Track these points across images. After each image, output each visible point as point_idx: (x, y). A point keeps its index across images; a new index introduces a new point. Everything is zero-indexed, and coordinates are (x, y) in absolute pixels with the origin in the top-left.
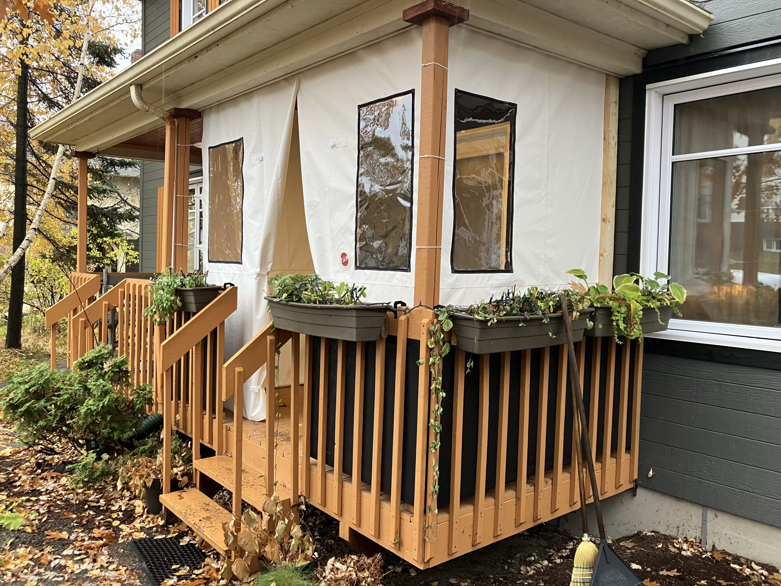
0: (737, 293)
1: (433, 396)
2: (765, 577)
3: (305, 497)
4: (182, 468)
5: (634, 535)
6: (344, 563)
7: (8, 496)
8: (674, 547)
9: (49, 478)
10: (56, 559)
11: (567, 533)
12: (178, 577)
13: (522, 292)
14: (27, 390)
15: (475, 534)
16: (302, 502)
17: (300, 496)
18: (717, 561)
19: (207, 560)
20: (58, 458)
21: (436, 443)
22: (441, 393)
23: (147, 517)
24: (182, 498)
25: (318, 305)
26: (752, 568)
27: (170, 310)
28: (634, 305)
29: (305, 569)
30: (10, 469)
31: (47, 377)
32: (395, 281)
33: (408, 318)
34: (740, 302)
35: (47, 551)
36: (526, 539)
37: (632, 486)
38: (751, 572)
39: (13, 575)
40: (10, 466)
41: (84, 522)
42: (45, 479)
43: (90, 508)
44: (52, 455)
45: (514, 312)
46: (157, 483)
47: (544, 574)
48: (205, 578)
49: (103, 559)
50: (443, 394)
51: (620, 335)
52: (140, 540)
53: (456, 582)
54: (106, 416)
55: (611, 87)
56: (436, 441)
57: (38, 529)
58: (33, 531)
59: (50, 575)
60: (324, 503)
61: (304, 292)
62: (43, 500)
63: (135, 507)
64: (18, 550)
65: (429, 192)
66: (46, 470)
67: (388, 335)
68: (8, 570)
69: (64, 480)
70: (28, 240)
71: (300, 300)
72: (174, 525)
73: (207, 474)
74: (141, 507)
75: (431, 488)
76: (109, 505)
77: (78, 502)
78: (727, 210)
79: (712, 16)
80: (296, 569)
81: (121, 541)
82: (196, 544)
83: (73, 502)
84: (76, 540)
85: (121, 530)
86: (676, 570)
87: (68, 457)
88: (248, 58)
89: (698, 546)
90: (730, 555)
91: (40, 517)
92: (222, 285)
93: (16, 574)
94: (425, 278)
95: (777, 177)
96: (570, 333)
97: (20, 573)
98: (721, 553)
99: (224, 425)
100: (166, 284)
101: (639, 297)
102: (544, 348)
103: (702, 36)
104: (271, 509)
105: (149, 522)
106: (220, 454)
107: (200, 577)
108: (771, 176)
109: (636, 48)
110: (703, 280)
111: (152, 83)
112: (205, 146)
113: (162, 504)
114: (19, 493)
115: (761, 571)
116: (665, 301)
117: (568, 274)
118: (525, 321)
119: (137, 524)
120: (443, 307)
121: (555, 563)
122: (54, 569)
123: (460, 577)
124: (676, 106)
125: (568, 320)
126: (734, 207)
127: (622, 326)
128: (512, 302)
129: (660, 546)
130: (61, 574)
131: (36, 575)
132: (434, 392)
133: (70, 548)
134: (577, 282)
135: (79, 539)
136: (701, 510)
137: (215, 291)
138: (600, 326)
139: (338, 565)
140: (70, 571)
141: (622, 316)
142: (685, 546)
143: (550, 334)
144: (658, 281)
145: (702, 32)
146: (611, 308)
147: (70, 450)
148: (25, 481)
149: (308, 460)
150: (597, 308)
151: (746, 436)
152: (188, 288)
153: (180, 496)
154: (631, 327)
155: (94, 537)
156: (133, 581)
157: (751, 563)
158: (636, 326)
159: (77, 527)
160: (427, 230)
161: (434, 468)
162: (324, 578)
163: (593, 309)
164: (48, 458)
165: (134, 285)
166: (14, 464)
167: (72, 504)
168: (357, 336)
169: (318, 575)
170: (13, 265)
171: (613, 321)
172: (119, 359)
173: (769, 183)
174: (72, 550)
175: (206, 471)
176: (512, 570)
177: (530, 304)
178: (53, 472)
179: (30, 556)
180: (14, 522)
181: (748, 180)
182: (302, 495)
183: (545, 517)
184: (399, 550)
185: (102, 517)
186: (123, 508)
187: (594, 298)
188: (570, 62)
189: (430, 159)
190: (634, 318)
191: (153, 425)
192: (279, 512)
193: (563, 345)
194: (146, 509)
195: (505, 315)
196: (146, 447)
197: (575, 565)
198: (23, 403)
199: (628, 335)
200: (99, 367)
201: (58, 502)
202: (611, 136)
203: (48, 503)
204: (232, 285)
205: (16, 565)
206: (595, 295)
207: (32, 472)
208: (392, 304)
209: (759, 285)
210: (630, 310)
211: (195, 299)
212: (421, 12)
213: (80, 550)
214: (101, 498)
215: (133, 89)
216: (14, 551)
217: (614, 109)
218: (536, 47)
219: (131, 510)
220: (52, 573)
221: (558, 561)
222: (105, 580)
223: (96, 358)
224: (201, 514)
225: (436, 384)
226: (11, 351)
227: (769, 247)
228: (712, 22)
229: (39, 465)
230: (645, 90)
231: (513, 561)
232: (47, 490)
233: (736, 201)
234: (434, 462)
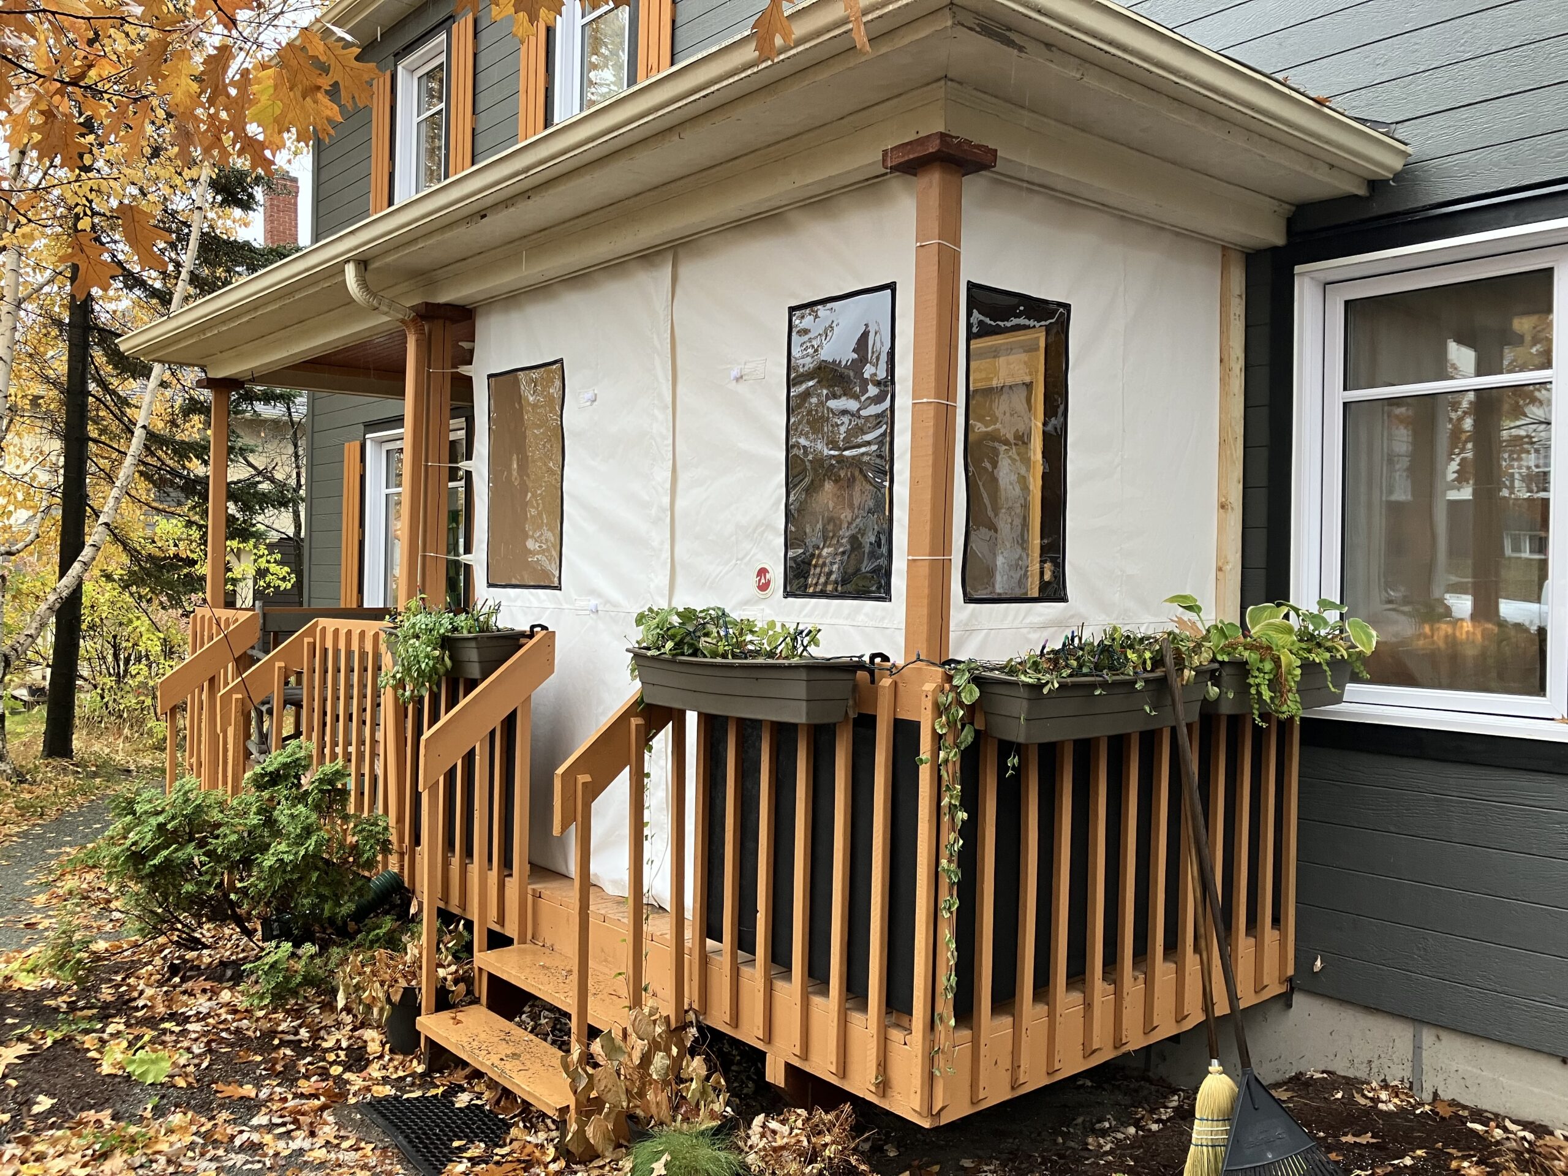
0: (1464, 636)
1: (946, 819)
2: (1529, 1142)
3: (696, 1012)
4: (453, 968)
5: (1291, 1079)
6: (783, 1122)
7: (128, 1025)
8: (1366, 1097)
9: (198, 991)
10: (241, 1132)
11: (1164, 1081)
12: (470, 1159)
13: (1093, 634)
14: (161, 827)
15: (1015, 1067)
16: (691, 1022)
17: (686, 1012)
18: (1443, 1119)
19: (514, 1131)
20: (210, 955)
21: (950, 901)
22: (960, 814)
23: (391, 1060)
24: (459, 1022)
25: (730, 660)
26: (1505, 1130)
27: (431, 676)
28: (1286, 658)
29: (717, 1131)
30: (119, 978)
31: (198, 802)
32: (861, 619)
33: (896, 683)
34: (1471, 652)
35: (222, 1120)
36: (1090, 1093)
37: (1282, 989)
38: (1505, 1136)
39: (169, 1162)
40: (116, 973)
41: (279, 1068)
42: (191, 994)
43: (283, 1043)
44: (197, 950)
45: (1085, 670)
46: (410, 994)
47: (1132, 1146)
48: (519, 1161)
49: (328, 1131)
50: (962, 815)
51: (1262, 711)
52: (386, 1098)
53: (972, 1165)
54: (308, 874)
55: (1232, 269)
56: (952, 897)
57: (198, 1081)
58: (189, 1084)
59: (239, 1159)
60: (735, 1020)
61: (703, 639)
62: (194, 1032)
63: (365, 1042)
64: (171, 1118)
65: (930, 462)
66: (191, 978)
67: (859, 714)
68: (159, 1152)
69: (226, 996)
70: (94, 546)
71: (696, 652)
72: (442, 1073)
73: (505, 977)
74: (378, 1042)
75: (942, 981)
76: (317, 1039)
77: (258, 1034)
78: (1439, 486)
79: (1409, 149)
80: (702, 1133)
81: (352, 1100)
82: (483, 1105)
83: (250, 1033)
84: (270, 1099)
85: (347, 1082)
86: (1370, 1134)
87: (228, 953)
88: (578, 217)
89: (1406, 1094)
90: (1465, 1107)
91: (196, 1061)
92: (527, 629)
93: (174, 1158)
94: (924, 611)
95: (1528, 421)
96: (1180, 707)
97: (182, 1158)
98: (1449, 1105)
99: (530, 887)
100: (423, 627)
101: (1293, 643)
102: (1129, 735)
103: (1391, 183)
104: (645, 1029)
105: (396, 1068)
106: (523, 941)
107: (510, 1159)
108: (1517, 419)
109: (1275, 202)
110: (1404, 613)
111: (390, 259)
112: (479, 373)
113: (419, 1033)
114: (146, 1019)
115: (1521, 1134)
116: (1338, 650)
117: (1168, 603)
118: (1104, 685)
119: (375, 1071)
120: (959, 662)
121: (1150, 1130)
122: (241, 1149)
123: (979, 1157)
124: (1347, 303)
125: (1177, 684)
126: (1451, 477)
127: (1267, 695)
128: (1081, 653)
129: (1339, 1095)
130: (257, 1158)
131: (211, 1160)
132: (947, 810)
133: (262, 1113)
134: (1186, 619)
135: (277, 1098)
136: (1411, 1030)
137: (512, 641)
138: (1231, 695)
139: (773, 1125)
140: (271, 1152)
141: (1267, 677)
142: (1384, 1095)
143: (1147, 709)
144: (1325, 615)
145: (1391, 176)
146: (1246, 663)
147: (229, 941)
148: (152, 998)
149: (703, 945)
150: (1222, 663)
151: (1490, 892)
152: (465, 634)
153: (454, 1018)
154: (1282, 696)
155: (302, 1094)
156: (389, 1167)
157: (1503, 1120)
158: (1290, 695)
159: (268, 1077)
160: (928, 528)
161: (947, 944)
162: (751, 1147)
163: (1216, 666)
164: (191, 955)
165: (336, 632)
166: (122, 968)
167: (249, 1037)
168: (808, 714)
169: (741, 1144)
170: (64, 594)
171: (1251, 686)
172: (328, 767)
173: (1514, 432)
174: (268, 1117)
175: (503, 971)
176: (1072, 1144)
177: (1112, 657)
178: (205, 980)
179: (194, 1128)
180: (153, 1068)
181: (1475, 425)
182: (691, 1009)
183: (1135, 1041)
184: (884, 1096)
185: (309, 1059)
186: (344, 1044)
187: (1217, 647)
188: (1159, 228)
189: (933, 406)
190: (1286, 680)
191: (381, 891)
192: (660, 1035)
193: (1161, 730)
194: (388, 1046)
195: (1070, 676)
196: (381, 932)
197: (1197, 1115)
198: (156, 850)
199: (1277, 711)
200: (293, 783)
201: (224, 1034)
202: (1233, 357)
203: (203, 1035)
204: (544, 628)
205: (171, 1144)
206: (1219, 640)
207: (160, 984)
208: (866, 659)
209: (1502, 624)
210: (1280, 667)
211: (480, 655)
212: (916, 155)
213: (281, 1116)
214: (300, 1026)
215: (350, 271)
216: (161, 1120)
217: (1238, 308)
218: (1103, 205)
219: (359, 1048)
220: (240, 1156)
221: (1155, 1127)
222: (340, 1166)
223: (285, 766)
224: (500, 1049)
225: (951, 797)
226: (55, 763)
227: (1517, 548)
228: (1411, 160)
229: (174, 970)
230: (1293, 276)
231: (1072, 1130)
232: (199, 1013)
233: (1454, 466)
234: (947, 934)
